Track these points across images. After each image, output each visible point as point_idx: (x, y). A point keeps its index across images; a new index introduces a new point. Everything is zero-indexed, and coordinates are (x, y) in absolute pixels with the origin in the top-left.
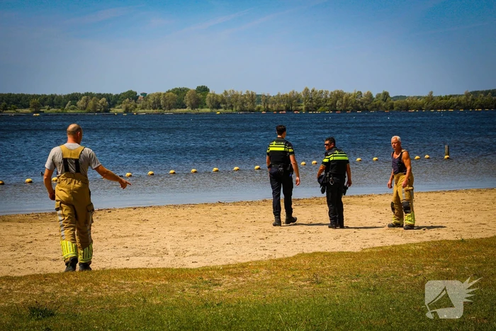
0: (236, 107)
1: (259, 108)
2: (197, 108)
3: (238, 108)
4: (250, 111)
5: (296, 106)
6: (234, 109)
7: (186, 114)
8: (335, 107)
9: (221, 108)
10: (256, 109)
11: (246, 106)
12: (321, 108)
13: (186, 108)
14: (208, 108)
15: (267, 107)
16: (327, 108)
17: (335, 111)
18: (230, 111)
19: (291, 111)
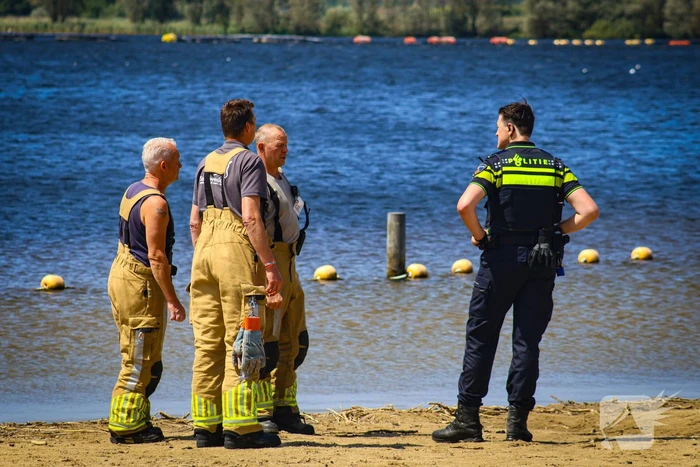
0: (241, 14)
1: (336, 24)
2: (75, 13)
3: (248, 20)
4: (298, 31)
5: (489, 14)
6: (233, 21)
7: (30, 37)
8: (661, 21)
9: (178, 17)
10: (323, 24)
11: (281, 13)
12: (599, 24)
13: (26, 12)
14: (122, 15)
15: (372, 16)
16: (624, 24)
17: (662, 37)
18: (212, 30)
19: (474, 33)
